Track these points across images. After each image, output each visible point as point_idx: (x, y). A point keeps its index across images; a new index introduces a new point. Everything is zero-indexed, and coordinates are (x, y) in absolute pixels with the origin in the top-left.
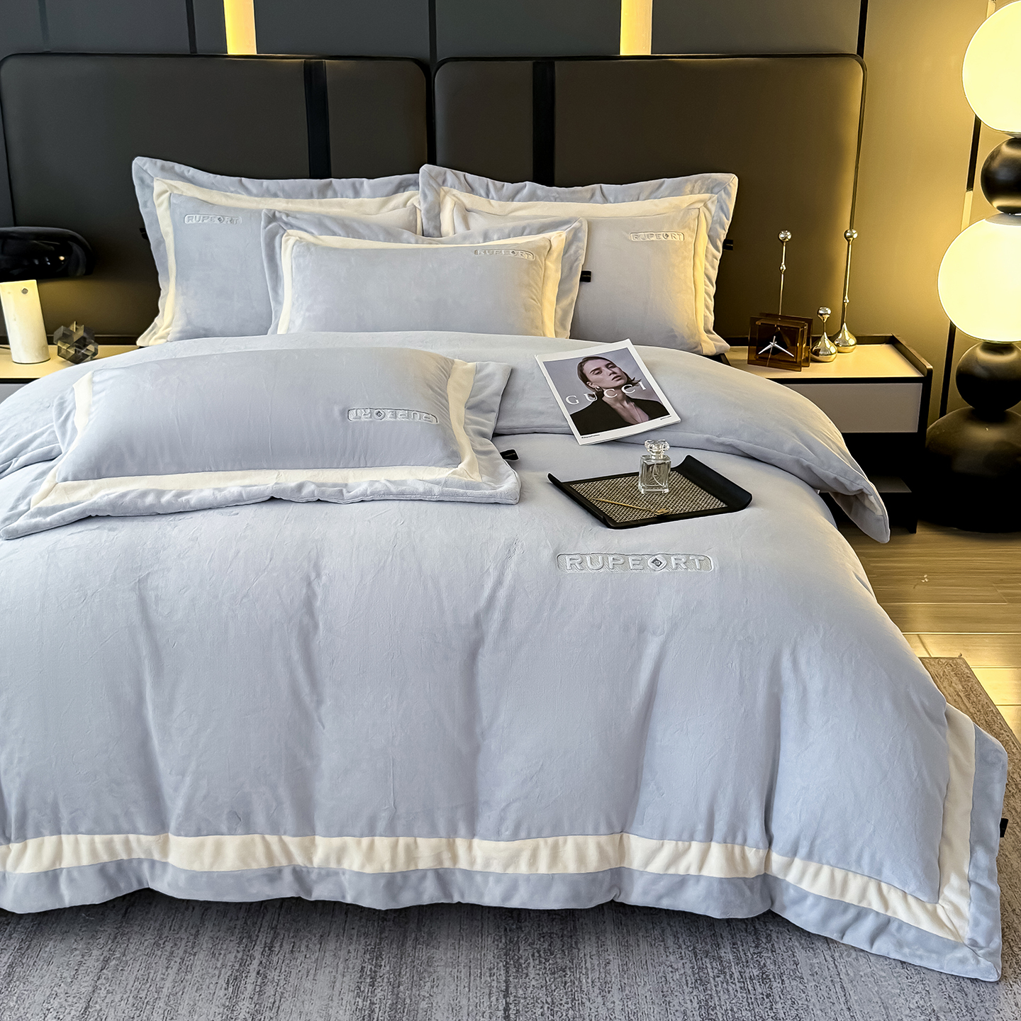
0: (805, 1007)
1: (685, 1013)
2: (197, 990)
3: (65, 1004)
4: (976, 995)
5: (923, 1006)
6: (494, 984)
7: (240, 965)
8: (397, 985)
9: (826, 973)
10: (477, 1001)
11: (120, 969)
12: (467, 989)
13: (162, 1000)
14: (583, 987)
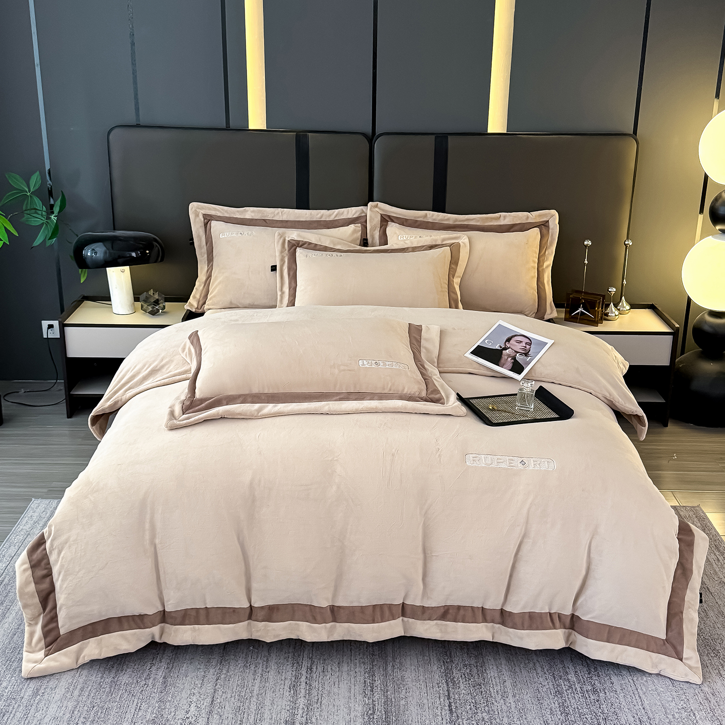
0: (619, 707)
1: (551, 710)
2: (273, 692)
3: (200, 699)
4: (715, 702)
5: (686, 708)
6: (441, 692)
7: (295, 678)
8: (386, 691)
9: (630, 689)
10: (433, 701)
11: (227, 680)
12: (426, 694)
13: (255, 697)
14: (492, 694)
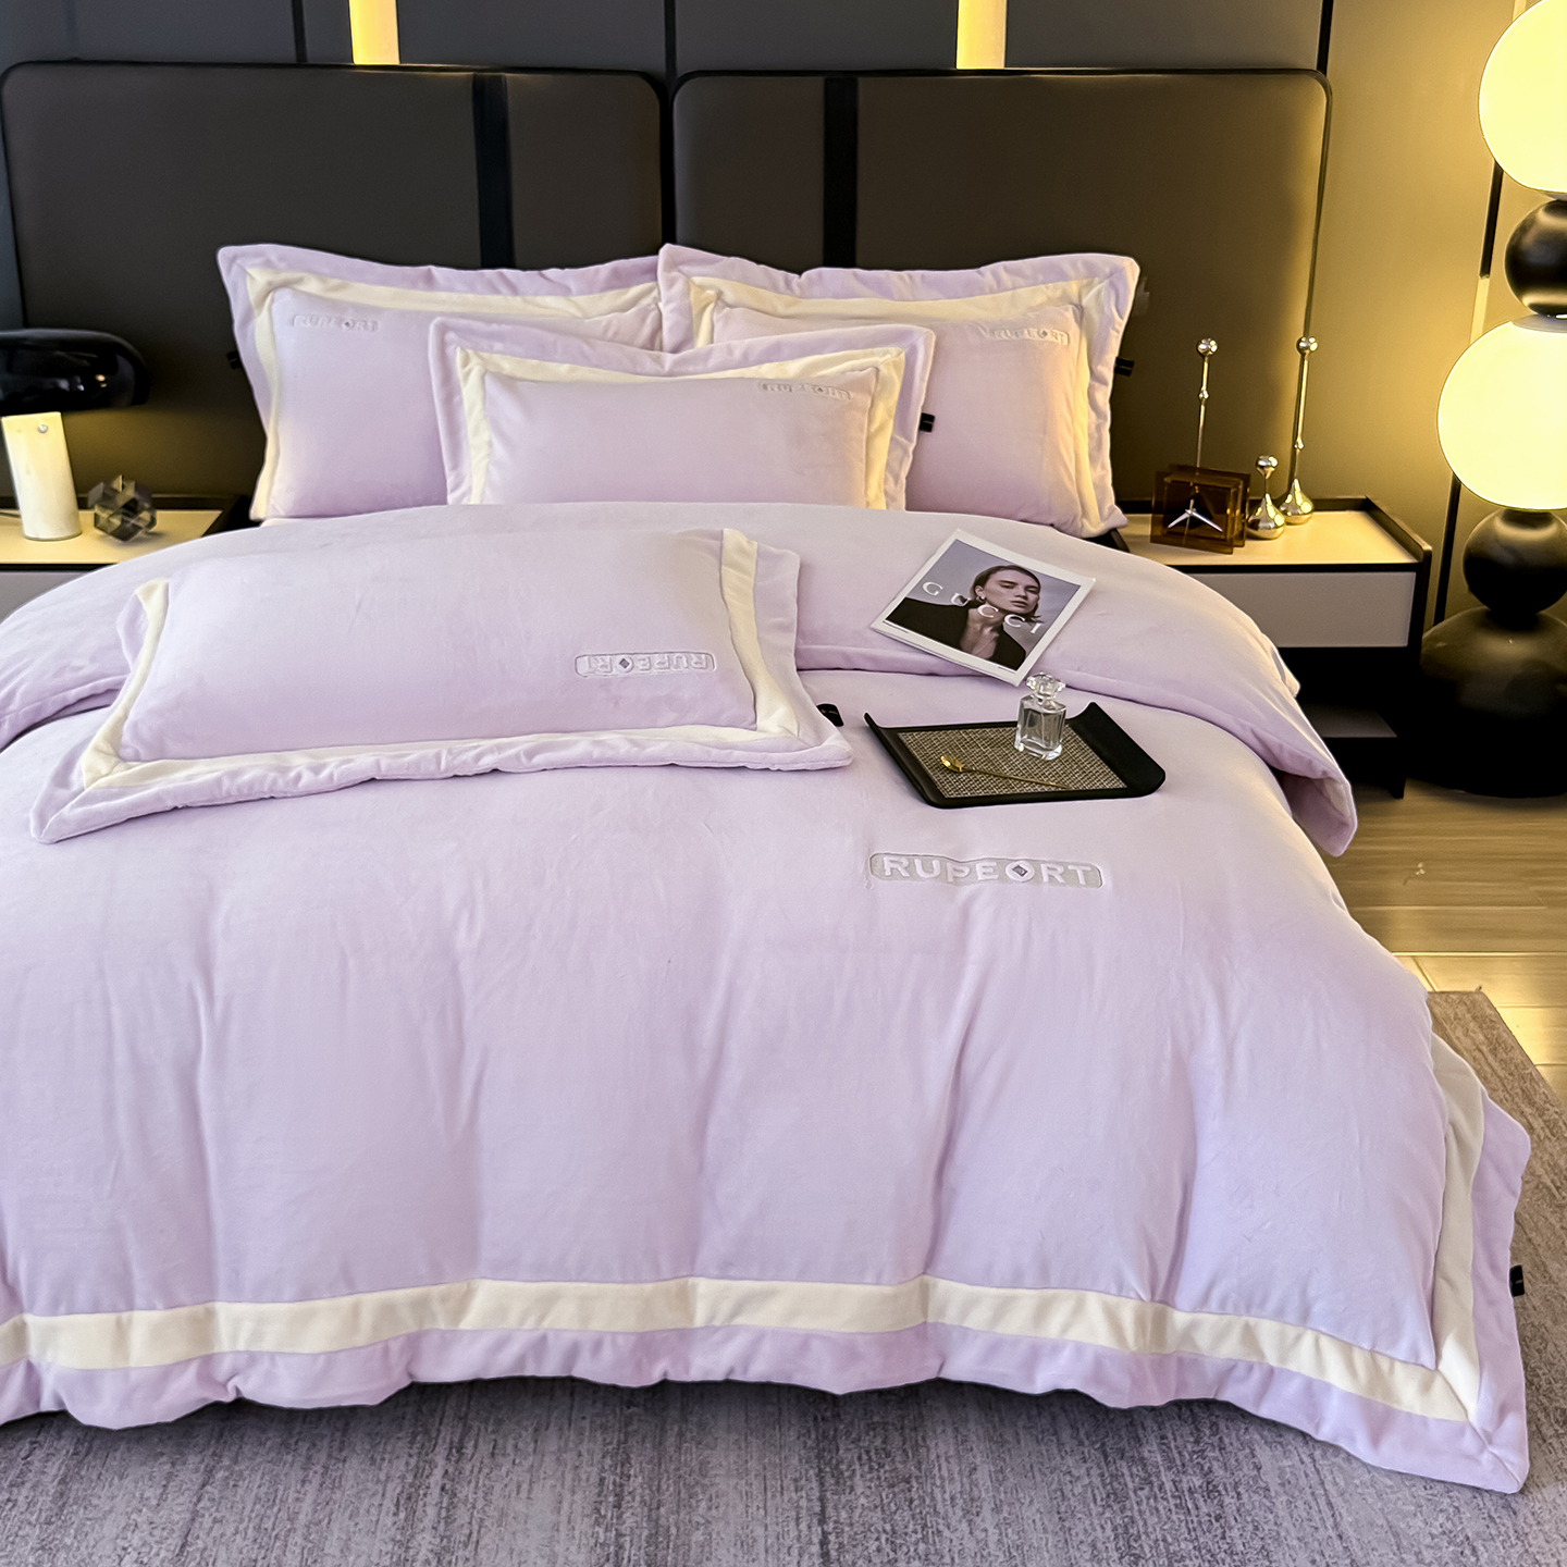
0: (1274, 1534)
1: (1094, 1546)
2: (351, 1515)
3: (151, 1540)
4: (1529, 1515)
5: (1451, 1532)
6: (803, 1503)
7: (415, 1476)
8: (655, 1506)
9: (1303, 1481)
10: (781, 1531)
11: (232, 1483)
12: (762, 1512)
13: (299, 1533)
14: (938, 1507)
